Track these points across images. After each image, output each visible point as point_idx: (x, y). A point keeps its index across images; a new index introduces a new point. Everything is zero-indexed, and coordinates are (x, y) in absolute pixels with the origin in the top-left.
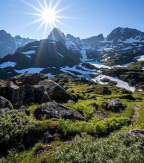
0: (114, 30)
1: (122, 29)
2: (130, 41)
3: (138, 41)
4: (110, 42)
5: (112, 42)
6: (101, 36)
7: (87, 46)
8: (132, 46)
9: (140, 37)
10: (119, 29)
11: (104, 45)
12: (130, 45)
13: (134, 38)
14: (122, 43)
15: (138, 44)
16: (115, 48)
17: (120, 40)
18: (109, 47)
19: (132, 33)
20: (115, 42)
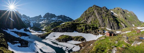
0: (46, 14)
1: (50, 13)
2: (53, 19)
3: (57, 19)
5: (46, 19)
6: (40, 16)
7: (34, 21)
10: (48, 13)
11: (42, 20)
12: (53, 21)
13: (55, 18)
14: (50, 19)
15: (57, 20)
16: (48, 22)
17: (49, 18)
18: (45, 21)
19: (54, 16)
20: (47, 19)
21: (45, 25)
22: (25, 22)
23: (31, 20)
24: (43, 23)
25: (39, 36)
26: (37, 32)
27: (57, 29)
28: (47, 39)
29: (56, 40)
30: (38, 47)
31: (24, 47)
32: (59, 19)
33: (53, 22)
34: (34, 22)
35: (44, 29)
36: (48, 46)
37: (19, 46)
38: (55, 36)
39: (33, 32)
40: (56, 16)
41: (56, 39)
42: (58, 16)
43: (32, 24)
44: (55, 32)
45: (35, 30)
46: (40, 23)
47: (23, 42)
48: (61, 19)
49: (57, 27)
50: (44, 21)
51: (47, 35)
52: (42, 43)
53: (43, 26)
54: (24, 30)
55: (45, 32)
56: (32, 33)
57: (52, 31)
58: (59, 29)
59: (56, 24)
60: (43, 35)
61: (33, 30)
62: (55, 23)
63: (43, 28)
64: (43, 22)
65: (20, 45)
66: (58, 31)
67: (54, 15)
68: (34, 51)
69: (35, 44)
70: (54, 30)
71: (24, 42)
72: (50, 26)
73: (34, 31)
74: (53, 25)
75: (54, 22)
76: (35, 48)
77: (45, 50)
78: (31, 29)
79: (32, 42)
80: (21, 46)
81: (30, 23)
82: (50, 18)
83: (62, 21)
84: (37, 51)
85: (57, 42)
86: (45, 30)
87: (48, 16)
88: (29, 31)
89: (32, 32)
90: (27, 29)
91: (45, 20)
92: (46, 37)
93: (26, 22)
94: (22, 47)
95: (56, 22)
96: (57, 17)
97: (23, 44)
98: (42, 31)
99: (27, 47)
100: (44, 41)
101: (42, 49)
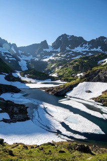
0: (60, 37)
1: (68, 36)
2: (79, 49)
3: (87, 50)
4: (57, 50)
5: (59, 50)
6: (44, 44)
7: (28, 56)
8: (82, 54)
9: (87, 45)
11: (50, 54)
12: (79, 54)
13: (82, 46)
14: (70, 51)
15: (88, 52)
16: (64, 57)
17: (68, 48)
18: (57, 56)
19: (79, 41)
20: (63, 51)
21: (58, 66)
22: (4, 57)
23: (22, 54)
24: (52, 61)
25: (48, 91)
26: (40, 82)
27: (96, 73)
28: (71, 97)
29: (93, 101)
30: (55, 118)
31: (19, 121)
32: (95, 49)
33: (78, 57)
34: (29, 58)
35: (55, 75)
36: (78, 115)
37: (5, 121)
38: (90, 92)
39: (30, 83)
40: (85, 42)
41: (93, 99)
42: (93, 41)
43: (23, 64)
44: (88, 81)
45: (33, 78)
46: (44, 60)
47: (13, 109)
48: (99, 49)
49: (95, 69)
50: (54, 57)
51: (70, 88)
52: (61, 108)
53: (54, 68)
54: (7, 78)
55: (59, 81)
56: (27, 85)
57: (82, 79)
58: (100, 74)
59: (86, 61)
60: (59, 88)
61: (29, 77)
62: (84, 58)
63: (54, 72)
64: (51, 58)
65: (6, 116)
66: (99, 80)
67: (81, 38)
68: (49, 128)
69: (45, 109)
70: (86, 76)
71: (15, 109)
72: (70, 68)
73: (33, 81)
74: (78, 66)
75: (81, 58)
76: (48, 121)
77: (75, 125)
78: (24, 76)
79: (36, 107)
80: (13, 120)
81: (20, 60)
82: (70, 47)
83: (103, 54)
84: (57, 128)
85: (99, 107)
86: (60, 77)
87: (65, 42)
88: (18, 79)
89: (27, 82)
90: (13, 74)
91: (58, 52)
92: (69, 94)
93: (6, 58)
94: (15, 121)
95: (86, 58)
96: (89, 43)
97: (16, 114)
98: (53, 79)
99: (28, 119)
100: (64, 102)
101: (67, 123)
